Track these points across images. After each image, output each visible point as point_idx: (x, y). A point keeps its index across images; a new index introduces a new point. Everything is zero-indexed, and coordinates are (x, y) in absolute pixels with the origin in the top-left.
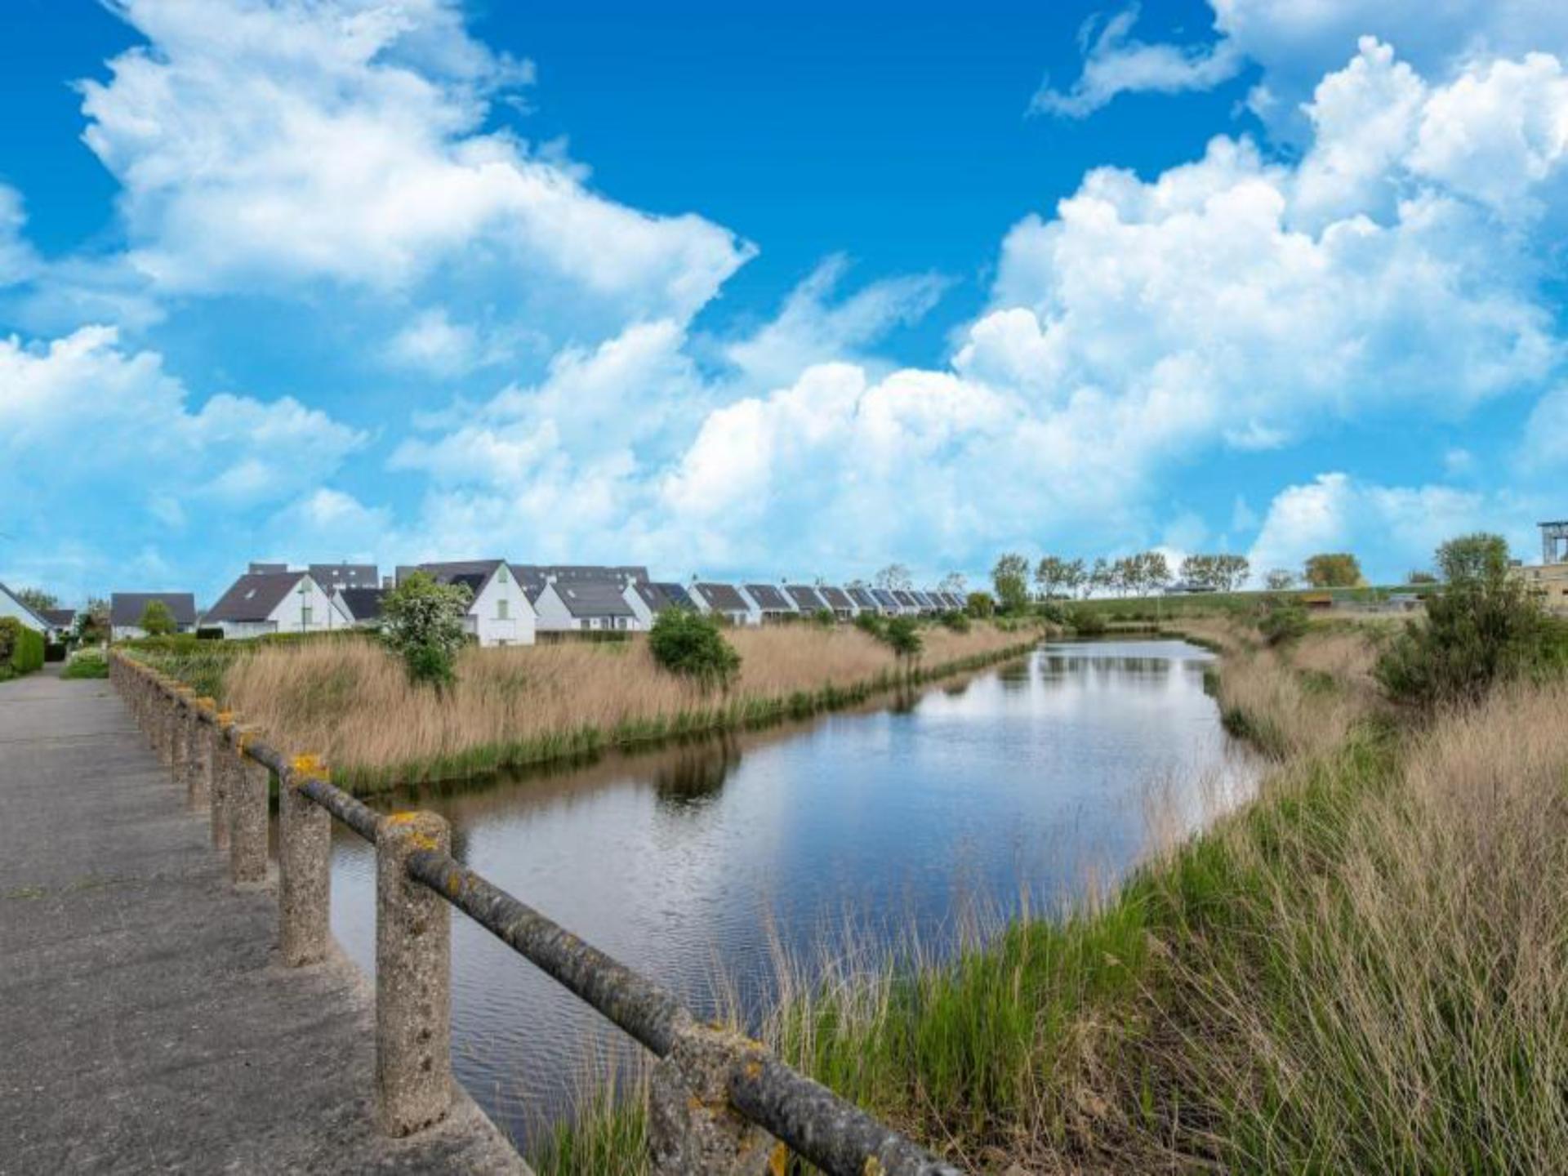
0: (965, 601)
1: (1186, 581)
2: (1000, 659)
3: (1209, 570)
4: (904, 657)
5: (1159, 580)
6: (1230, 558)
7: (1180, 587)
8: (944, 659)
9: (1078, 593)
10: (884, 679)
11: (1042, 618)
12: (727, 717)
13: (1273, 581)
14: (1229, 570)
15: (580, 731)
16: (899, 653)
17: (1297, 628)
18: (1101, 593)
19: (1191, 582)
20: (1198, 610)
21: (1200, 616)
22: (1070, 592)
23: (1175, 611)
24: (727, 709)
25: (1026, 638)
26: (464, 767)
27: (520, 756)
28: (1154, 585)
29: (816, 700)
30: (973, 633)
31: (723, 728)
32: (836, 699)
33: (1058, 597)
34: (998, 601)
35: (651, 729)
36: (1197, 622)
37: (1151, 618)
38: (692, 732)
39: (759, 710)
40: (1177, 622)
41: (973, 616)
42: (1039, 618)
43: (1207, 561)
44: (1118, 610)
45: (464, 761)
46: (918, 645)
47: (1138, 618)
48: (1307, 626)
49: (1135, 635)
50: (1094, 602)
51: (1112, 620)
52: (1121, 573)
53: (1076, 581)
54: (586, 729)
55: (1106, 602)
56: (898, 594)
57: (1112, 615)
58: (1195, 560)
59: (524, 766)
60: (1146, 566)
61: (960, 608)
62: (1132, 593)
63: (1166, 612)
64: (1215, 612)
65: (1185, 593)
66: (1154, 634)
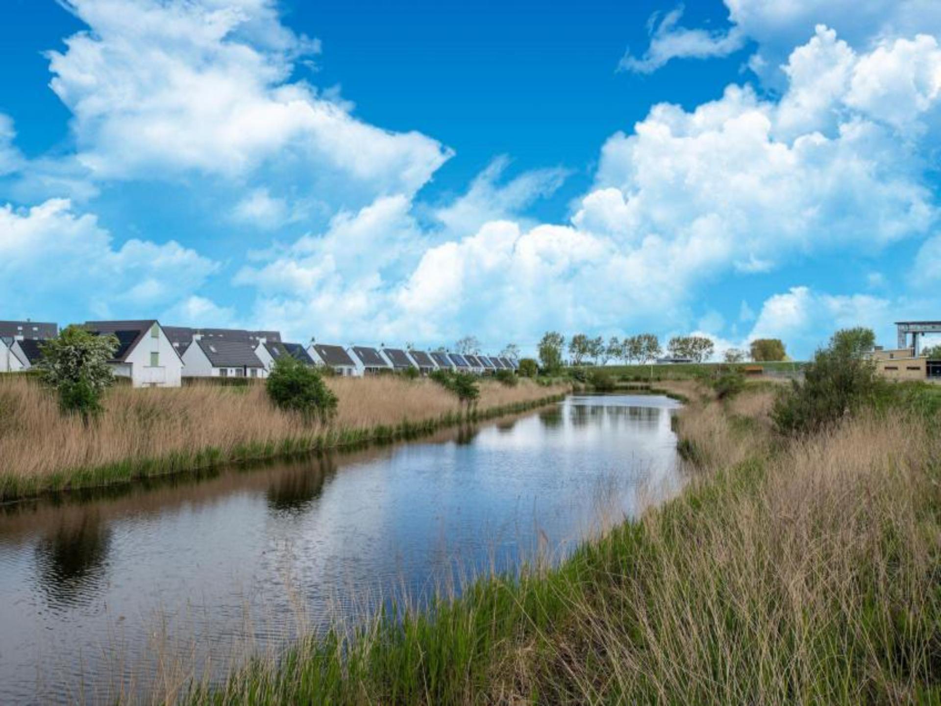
0: (518, 364)
1: (671, 354)
2: (538, 405)
3: (688, 347)
4: (465, 402)
5: (654, 353)
6: (701, 339)
7: (667, 359)
8: (496, 404)
9: (599, 361)
10: (449, 417)
11: (571, 378)
12: (324, 442)
13: (729, 356)
14: (700, 348)
15: (203, 450)
16: (461, 399)
17: (736, 387)
18: (613, 362)
19: (675, 355)
20: (678, 374)
21: (679, 379)
22: (592, 360)
23: (662, 375)
24: (325, 436)
25: (557, 391)
26: (102, 478)
27: (151, 469)
28: (650, 357)
29: (395, 432)
30: (519, 385)
31: (319, 451)
32: (410, 431)
33: (583, 364)
34: (541, 365)
35: (263, 451)
36: (676, 383)
37: (646, 380)
38: (296, 454)
39: (349, 437)
40: (662, 383)
41: (522, 375)
42: (568, 378)
43: (686, 341)
44: (624, 373)
45: (102, 472)
46: (476, 394)
47: (637, 379)
48: (743, 386)
49: (636, 391)
50: (609, 368)
51: (619, 381)
52: (627, 347)
53: (597, 353)
54: (208, 450)
55: (616, 367)
56: (469, 358)
57: (620, 377)
58: (678, 340)
59: (154, 478)
60: (645, 344)
61: (514, 369)
62: (635, 362)
63: (656, 377)
64: (689, 377)
65: (670, 363)
66: (648, 390)
